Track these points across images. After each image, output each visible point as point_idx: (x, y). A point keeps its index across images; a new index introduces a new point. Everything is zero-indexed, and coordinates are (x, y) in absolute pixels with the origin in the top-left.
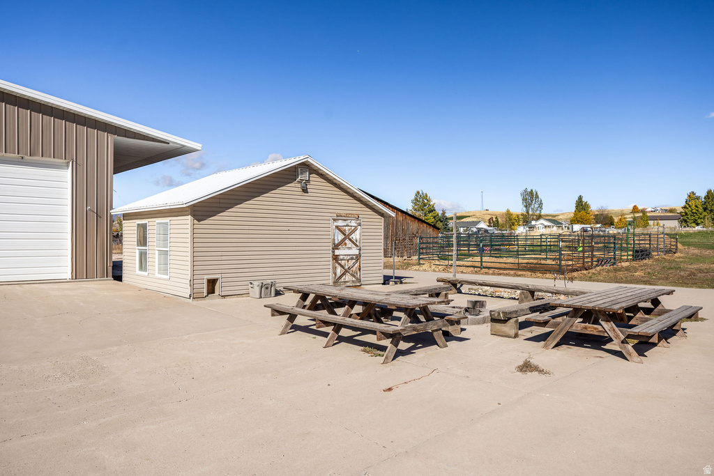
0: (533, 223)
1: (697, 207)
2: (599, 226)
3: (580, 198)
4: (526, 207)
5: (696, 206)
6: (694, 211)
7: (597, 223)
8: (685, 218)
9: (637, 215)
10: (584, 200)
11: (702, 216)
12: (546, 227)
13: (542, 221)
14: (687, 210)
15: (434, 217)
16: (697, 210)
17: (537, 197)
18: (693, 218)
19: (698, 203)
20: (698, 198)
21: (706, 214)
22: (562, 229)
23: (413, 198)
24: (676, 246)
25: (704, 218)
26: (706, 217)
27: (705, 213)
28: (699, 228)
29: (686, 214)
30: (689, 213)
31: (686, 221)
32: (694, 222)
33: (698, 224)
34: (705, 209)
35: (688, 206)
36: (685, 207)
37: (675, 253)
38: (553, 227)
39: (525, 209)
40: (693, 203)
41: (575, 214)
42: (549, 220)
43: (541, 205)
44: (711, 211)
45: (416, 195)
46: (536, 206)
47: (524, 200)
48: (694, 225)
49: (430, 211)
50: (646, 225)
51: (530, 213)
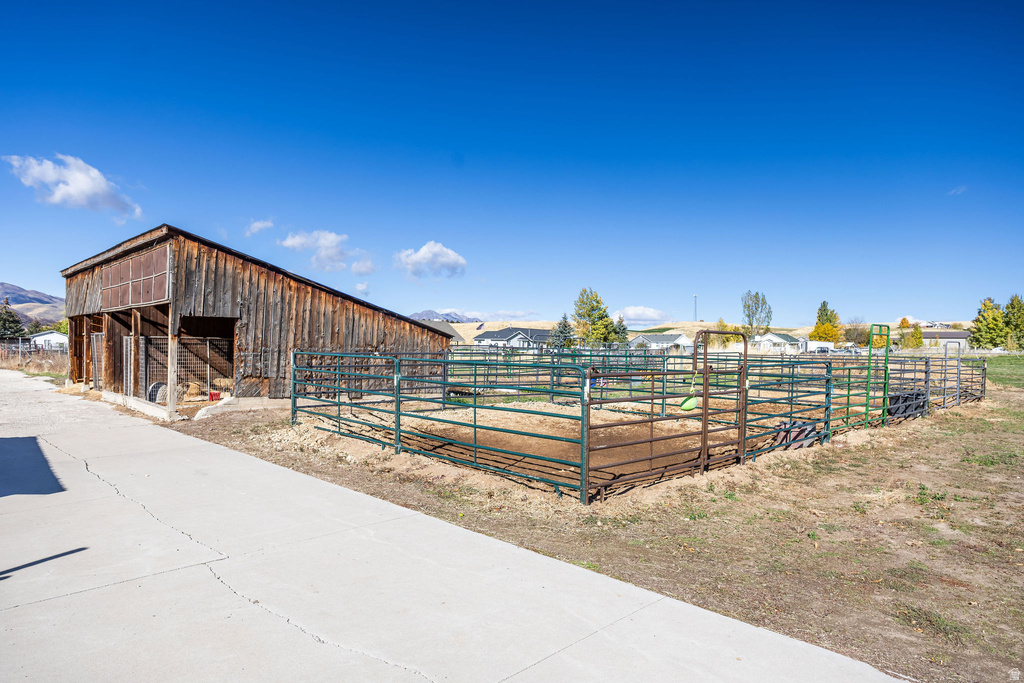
0: (757, 338)
1: (996, 320)
2: (849, 344)
3: (824, 304)
4: (749, 316)
5: (994, 319)
6: (991, 326)
7: (848, 340)
8: (977, 335)
9: (905, 331)
10: (830, 307)
11: (1003, 334)
12: (775, 344)
13: (769, 336)
14: (980, 325)
15: (606, 327)
16: (996, 325)
17: (764, 302)
18: (989, 336)
19: (998, 314)
20: (997, 307)
21: (1010, 331)
22: (798, 347)
23: (577, 299)
24: (983, 385)
25: (1005, 336)
26: (1009, 335)
27: (1007, 329)
28: (997, 351)
29: (979, 330)
30: (983, 328)
31: (978, 340)
32: (991, 342)
33: (996, 345)
34: (1007, 324)
35: (981, 319)
36: (977, 320)
37: (979, 399)
38: (785, 345)
39: (747, 319)
40: (989, 315)
41: (817, 327)
42: (779, 335)
43: (769, 315)
44: (1017, 326)
45: (582, 295)
46: (763, 315)
47: (747, 307)
48: (989, 346)
49: (601, 318)
50: (919, 345)
51: (755, 325)
